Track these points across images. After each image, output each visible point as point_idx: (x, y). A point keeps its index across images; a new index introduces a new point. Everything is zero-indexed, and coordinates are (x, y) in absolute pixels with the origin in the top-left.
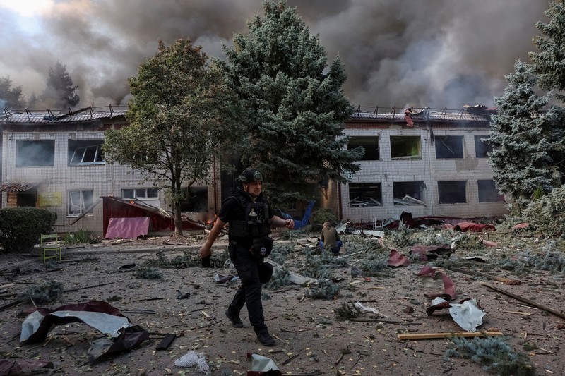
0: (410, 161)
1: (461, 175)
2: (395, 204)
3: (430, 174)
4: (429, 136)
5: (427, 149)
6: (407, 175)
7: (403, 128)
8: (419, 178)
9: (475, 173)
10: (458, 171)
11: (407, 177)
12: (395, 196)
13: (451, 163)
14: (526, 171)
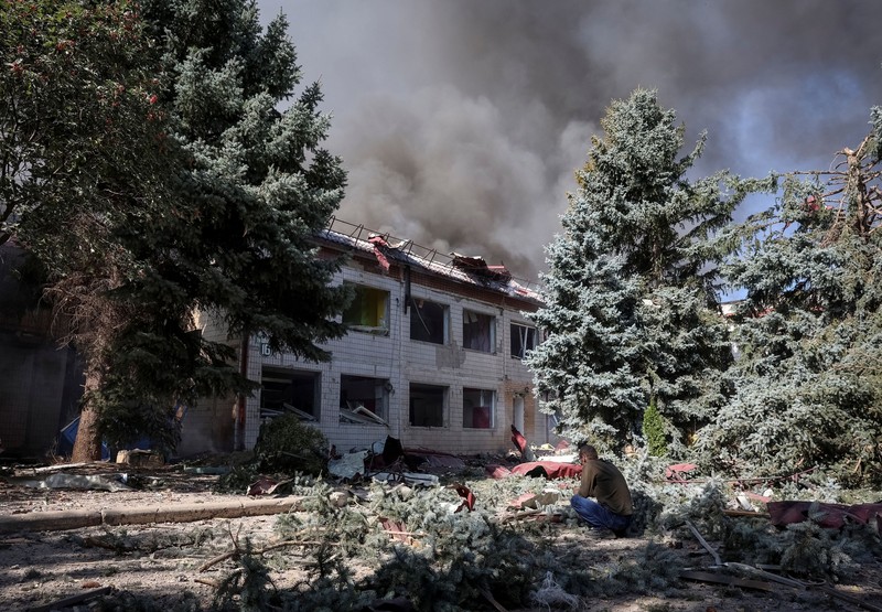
0: (370, 337)
1: (444, 376)
2: (342, 420)
3: (399, 366)
4: (403, 295)
5: (398, 320)
6: (364, 362)
7: (366, 270)
8: (382, 373)
9: (460, 375)
10: (439, 368)
11: (365, 366)
12: (343, 404)
13: (428, 350)
14: (617, 376)
